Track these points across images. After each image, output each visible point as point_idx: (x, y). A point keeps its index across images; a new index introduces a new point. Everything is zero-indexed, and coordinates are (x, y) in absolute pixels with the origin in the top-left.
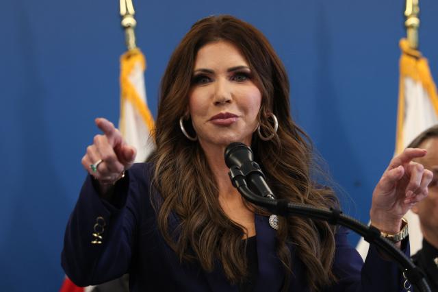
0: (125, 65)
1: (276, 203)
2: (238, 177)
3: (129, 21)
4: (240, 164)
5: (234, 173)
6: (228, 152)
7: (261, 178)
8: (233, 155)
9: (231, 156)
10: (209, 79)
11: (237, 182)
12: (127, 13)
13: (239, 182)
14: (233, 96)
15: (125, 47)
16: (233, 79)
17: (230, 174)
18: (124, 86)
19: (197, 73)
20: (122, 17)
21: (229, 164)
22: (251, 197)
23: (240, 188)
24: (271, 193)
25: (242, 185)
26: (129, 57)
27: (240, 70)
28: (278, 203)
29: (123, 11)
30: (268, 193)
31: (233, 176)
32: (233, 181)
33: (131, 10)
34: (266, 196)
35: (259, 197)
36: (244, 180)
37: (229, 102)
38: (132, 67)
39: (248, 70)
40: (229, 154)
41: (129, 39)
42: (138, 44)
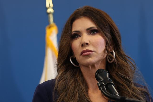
0: (48, 31)
1: (120, 98)
2: (102, 85)
3: (50, 10)
4: (102, 79)
5: (100, 83)
6: (97, 73)
7: (113, 86)
8: (99, 75)
9: (98, 75)
10: (79, 35)
11: (101, 88)
12: (50, 7)
13: (102, 88)
14: (90, 41)
15: (48, 23)
16: (90, 34)
17: (98, 84)
18: (47, 42)
19: (73, 33)
20: (47, 9)
21: (98, 79)
22: (107, 95)
23: (103, 90)
24: (118, 93)
25: (104, 89)
26: (50, 27)
27: (92, 29)
28: (121, 98)
29: (47, 5)
30: (116, 93)
31: (99, 85)
32: (99, 87)
33: (52, 5)
34: (115, 95)
35: (112, 95)
36: (105, 87)
37: (87, 44)
38: (51, 32)
39: (96, 28)
40: (97, 74)
41: (50, 19)
42: (54, 21)
